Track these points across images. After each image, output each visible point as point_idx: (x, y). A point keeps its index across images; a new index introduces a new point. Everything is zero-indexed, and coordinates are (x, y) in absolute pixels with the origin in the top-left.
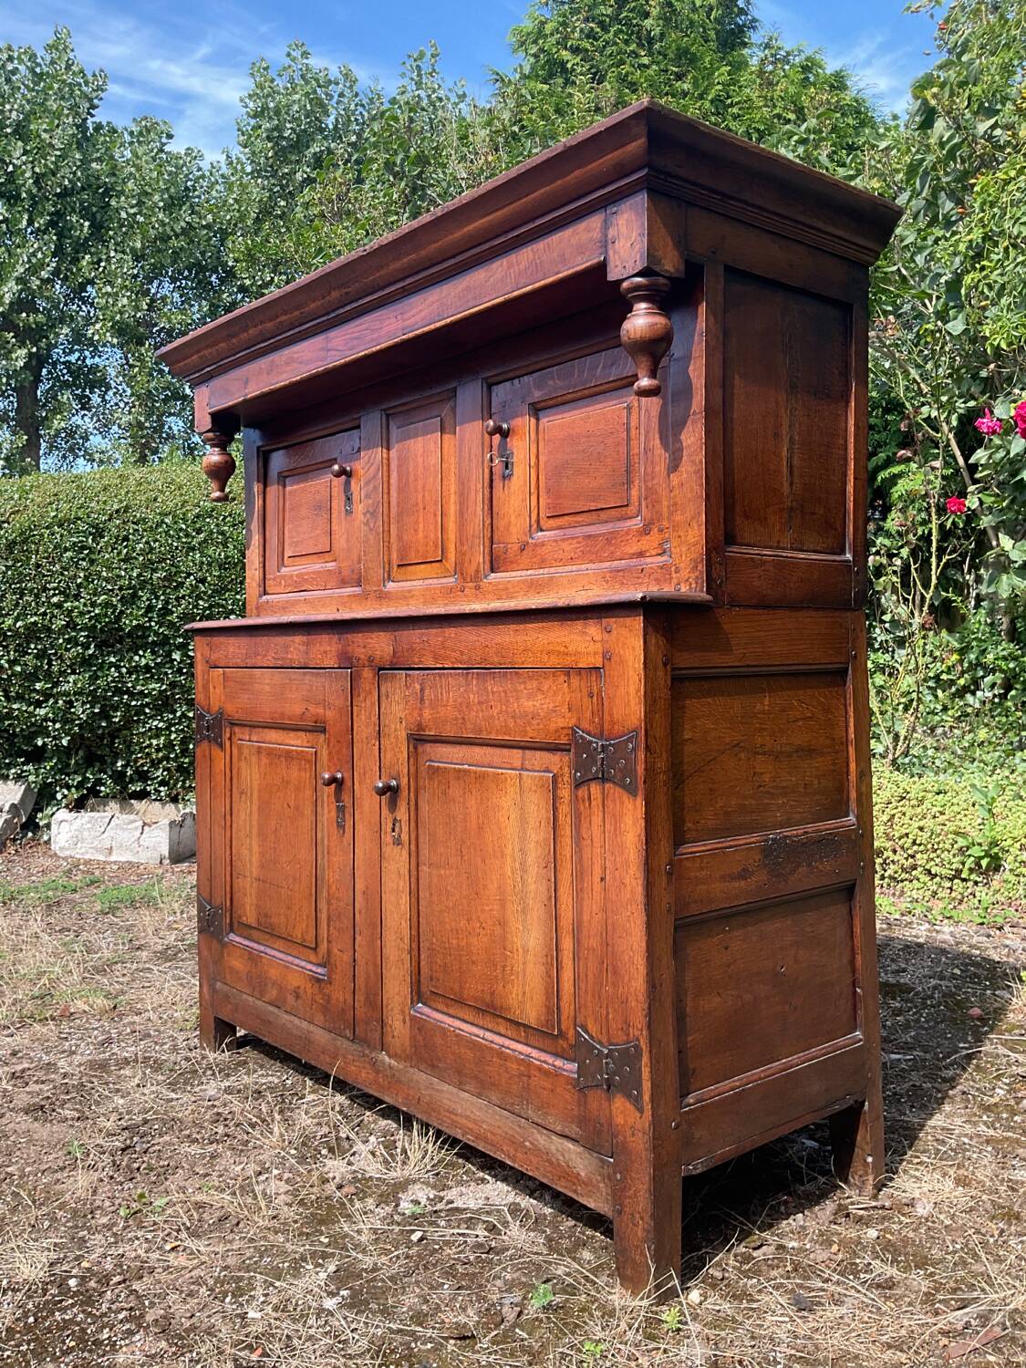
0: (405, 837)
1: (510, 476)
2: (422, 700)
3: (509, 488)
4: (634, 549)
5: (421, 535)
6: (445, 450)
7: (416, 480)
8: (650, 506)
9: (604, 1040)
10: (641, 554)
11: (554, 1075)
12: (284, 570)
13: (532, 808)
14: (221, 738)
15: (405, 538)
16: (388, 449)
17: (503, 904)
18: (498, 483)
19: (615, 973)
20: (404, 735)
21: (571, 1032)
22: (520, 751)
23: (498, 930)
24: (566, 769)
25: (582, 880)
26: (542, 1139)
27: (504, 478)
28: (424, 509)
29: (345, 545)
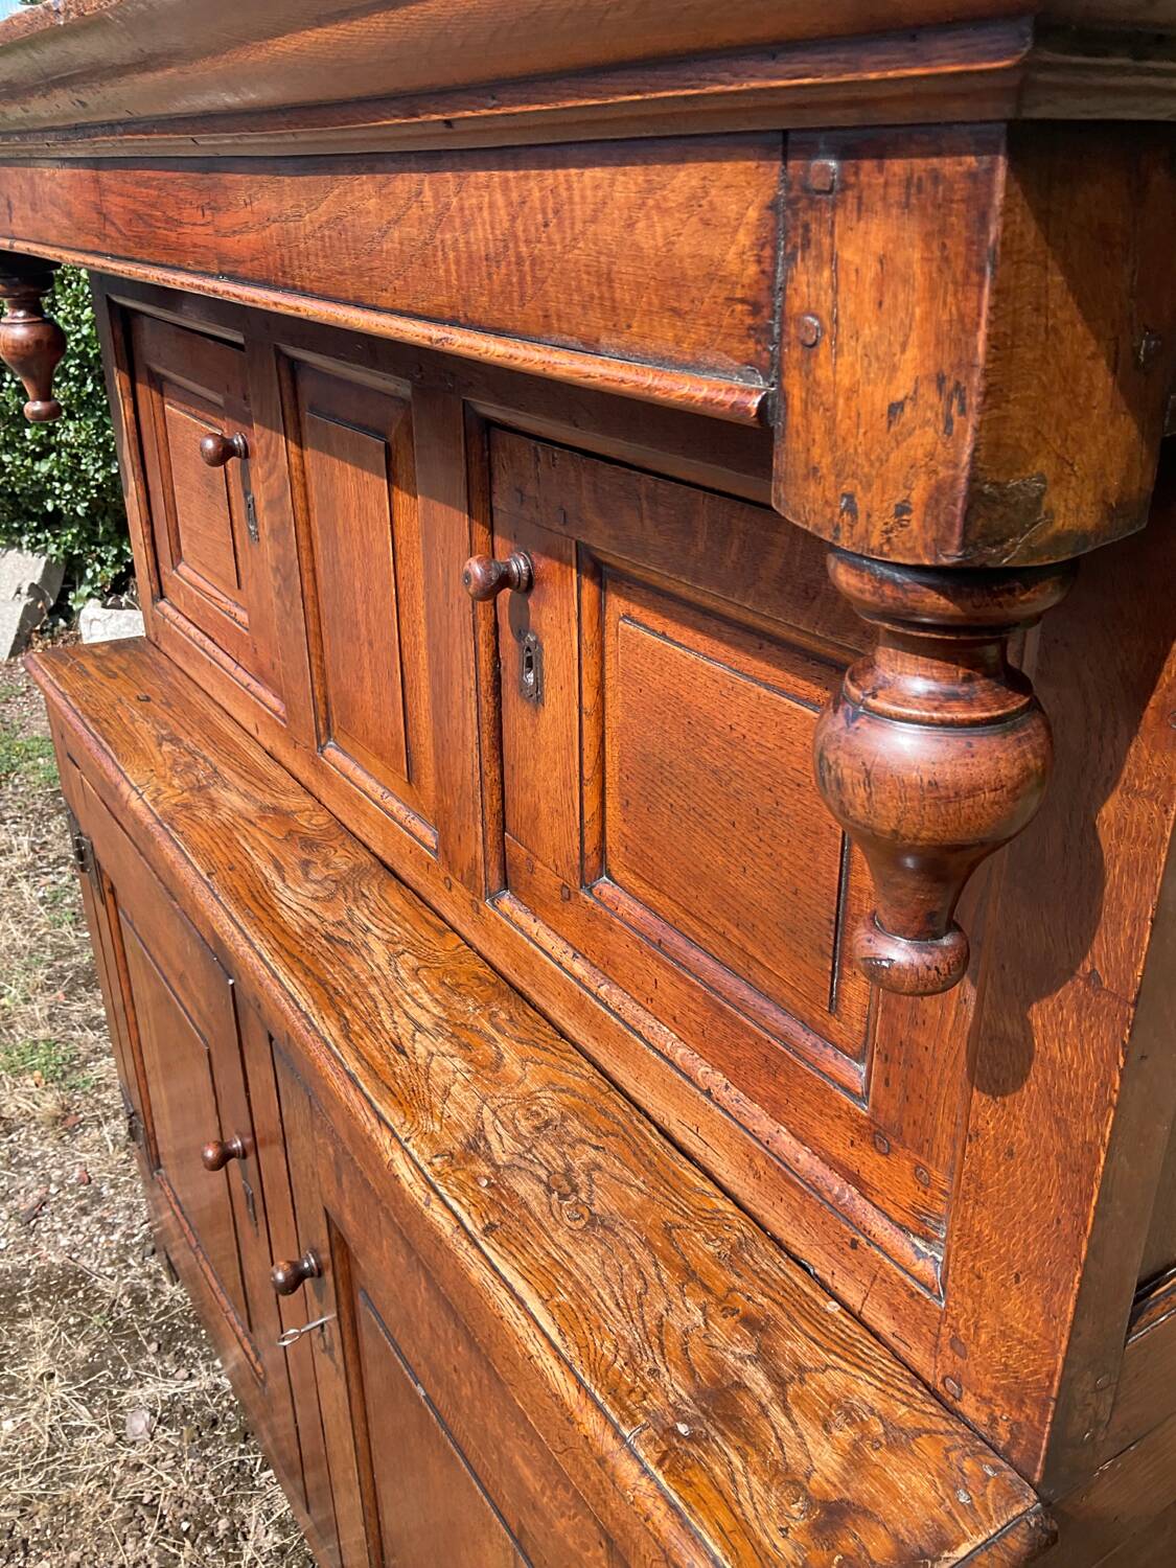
1: (536, 700)
3: (534, 726)
4: (840, 1150)
6: (401, 532)
7: (350, 565)
8: (898, 1089)
12: (182, 566)
16: (300, 445)
18: (511, 694)
20: (320, 1202)
28: (371, 644)
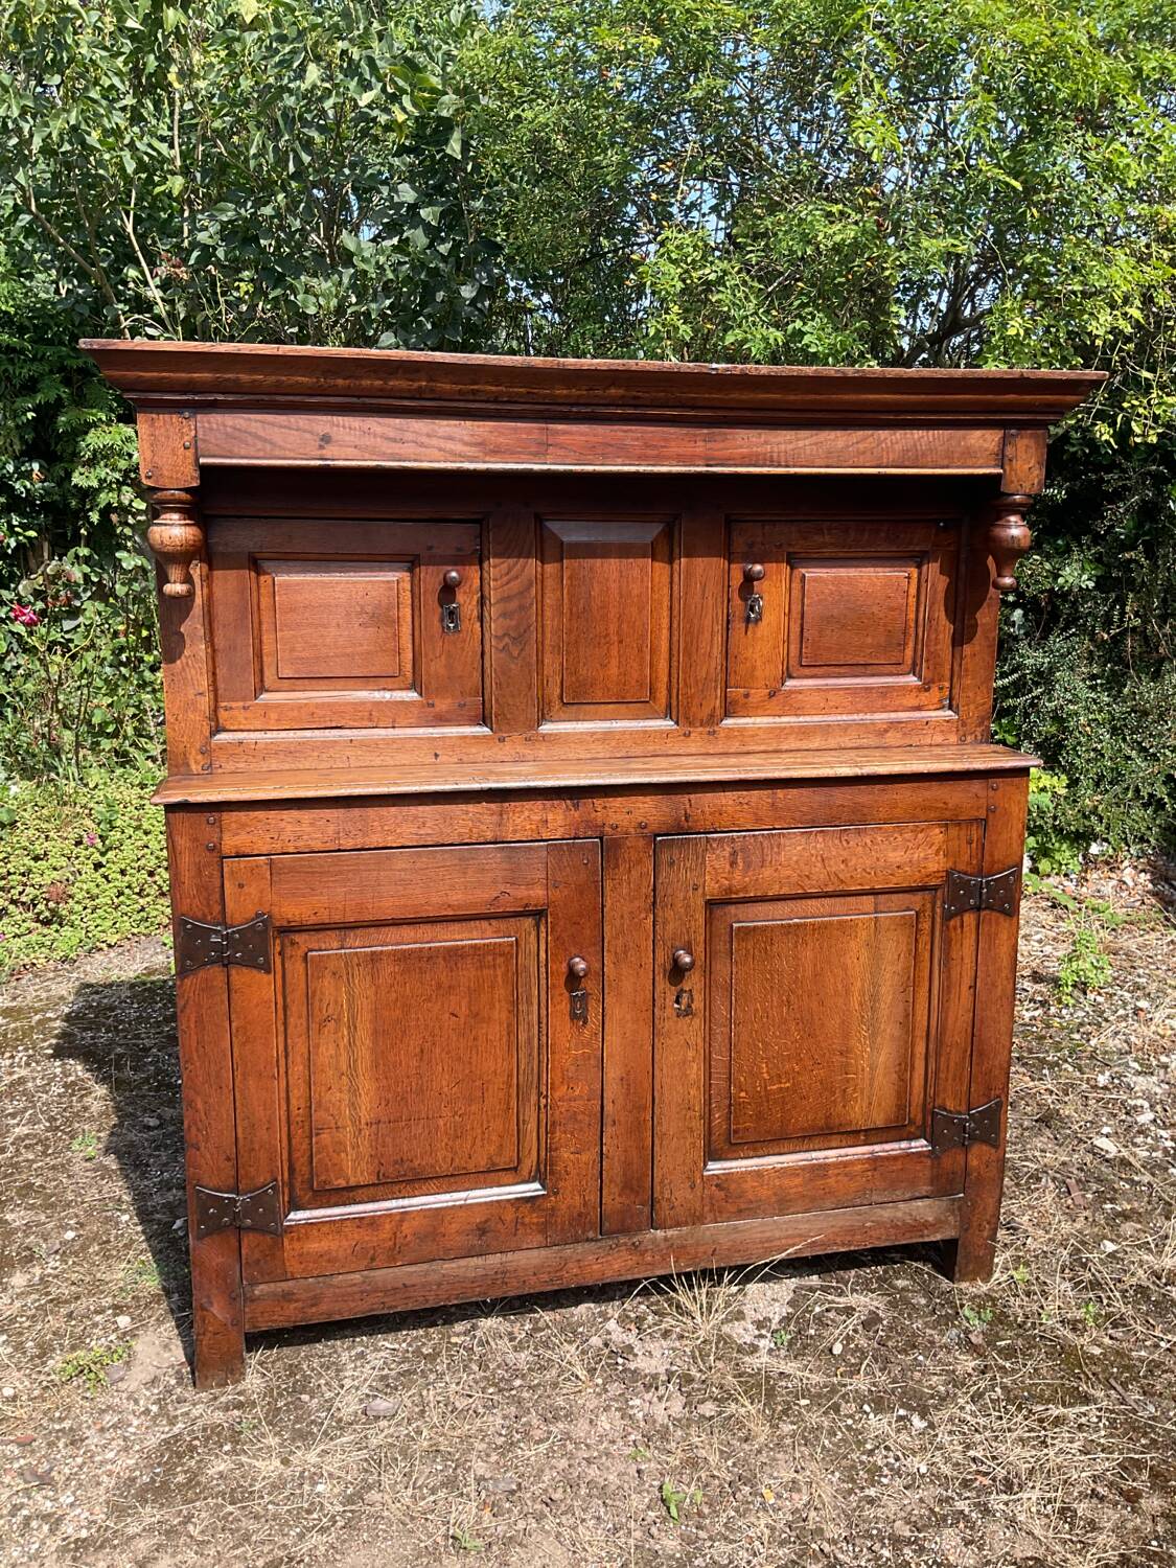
0: (698, 1005)
1: (758, 620)
2: (733, 864)
3: (754, 633)
4: (915, 703)
5: (614, 671)
6: (656, 580)
9: (963, 1108)
10: (919, 708)
11: (908, 1156)
12: (264, 696)
13: (891, 945)
14: (266, 955)
15: (583, 671)
17: (846, 1036)
18: (738, 626)
19: (981, 1054)
20: (701, 902)
21: (920, 1116)
22: (871, 897)
23: (837, 1059)
24: (929, 905)
25: (949, 992)
26: (886, 1214)
27: (748, 620)
29: (442, 671)
